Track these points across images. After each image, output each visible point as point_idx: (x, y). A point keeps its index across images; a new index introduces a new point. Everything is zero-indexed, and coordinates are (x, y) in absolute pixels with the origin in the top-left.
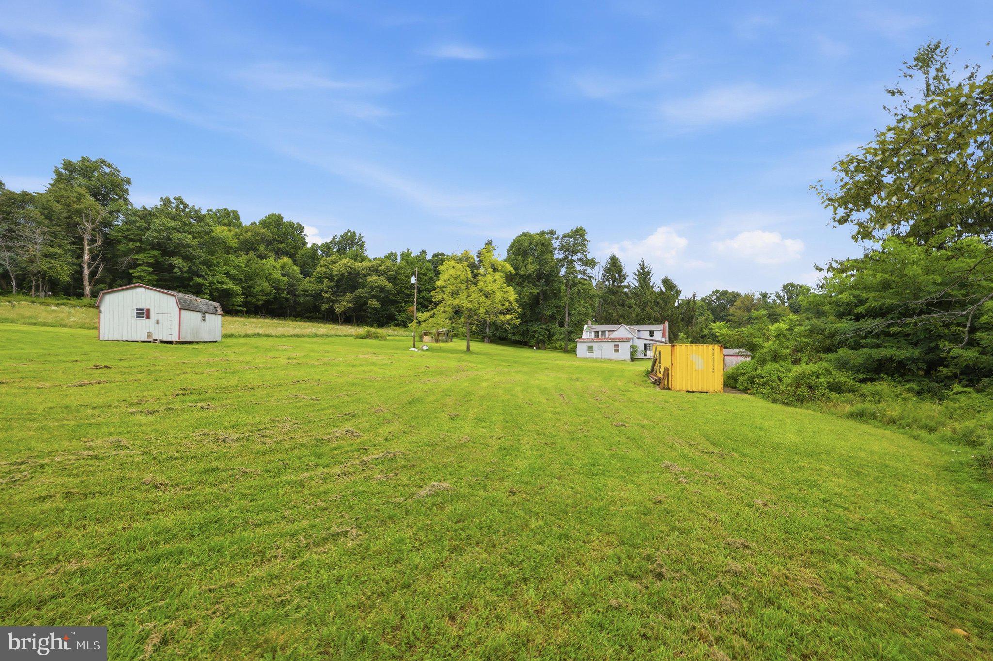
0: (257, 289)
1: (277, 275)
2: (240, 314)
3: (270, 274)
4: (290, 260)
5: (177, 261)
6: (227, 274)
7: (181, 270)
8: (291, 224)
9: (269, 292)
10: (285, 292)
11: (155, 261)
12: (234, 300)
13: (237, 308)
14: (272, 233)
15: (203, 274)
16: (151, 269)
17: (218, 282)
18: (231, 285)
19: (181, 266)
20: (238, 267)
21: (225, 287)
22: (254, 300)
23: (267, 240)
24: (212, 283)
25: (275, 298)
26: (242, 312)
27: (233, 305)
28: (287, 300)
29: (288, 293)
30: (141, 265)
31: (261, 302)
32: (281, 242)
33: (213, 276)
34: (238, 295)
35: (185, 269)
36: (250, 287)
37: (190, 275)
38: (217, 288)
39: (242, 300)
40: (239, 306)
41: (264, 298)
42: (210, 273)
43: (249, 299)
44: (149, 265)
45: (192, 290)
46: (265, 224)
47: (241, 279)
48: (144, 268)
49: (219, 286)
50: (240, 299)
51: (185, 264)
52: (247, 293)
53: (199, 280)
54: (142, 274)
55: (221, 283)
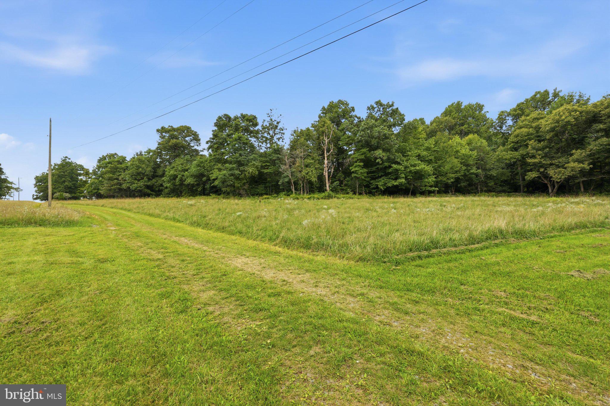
0: (447, 167)
1: (465, 151)
2: (433, 194)
3: (457, 152)
4: (476, 135)
5: (379, 153)
6: (419, 157)
7: (382, 160)
8: (470, 106)
9: (458, 169)
10: (474, 168)
11: (365, 157)
12: (426, 180)
13: (429, 189)
14: (454, 118)
15: (398, 160)
16: (362, 164)
17: (411, 166)
18: (422, 166)
19: (381, 156)
20: (428, 149)
21: (418, 168)
22: (445, 179)
23: (450, 126)
24: (406, 167)
25: (465, 175)
26: (434, 192)
27: (426, 186)
28: (477, 175)
29: (478, 168)
30: (356, 162)
31: (452, 180)
32: (462, 125)
33: (407, 160)
34: (429, 175)
35: (385, 158)
36: (439, 167)
37: (389, 164)
38: (410, 171)
39: (434, 179)
40: (431, 186)
41: (453, 175)
42: (405, 159)
43: (440, 178)
44: (361, 160)
45: (392, 177)
46: (447, 113)
47: (431, 160)
48: (358, 164)
49: (412, 168)
50: (432, 179)
51: (384, 154)
52: (438, 173)
53: (395, 166)
54: (356, 169)
55: (414, 166)
